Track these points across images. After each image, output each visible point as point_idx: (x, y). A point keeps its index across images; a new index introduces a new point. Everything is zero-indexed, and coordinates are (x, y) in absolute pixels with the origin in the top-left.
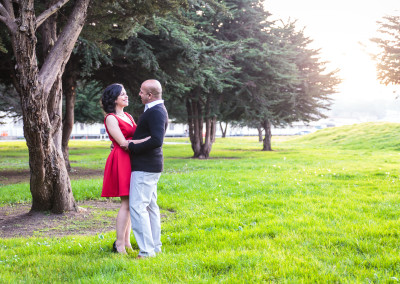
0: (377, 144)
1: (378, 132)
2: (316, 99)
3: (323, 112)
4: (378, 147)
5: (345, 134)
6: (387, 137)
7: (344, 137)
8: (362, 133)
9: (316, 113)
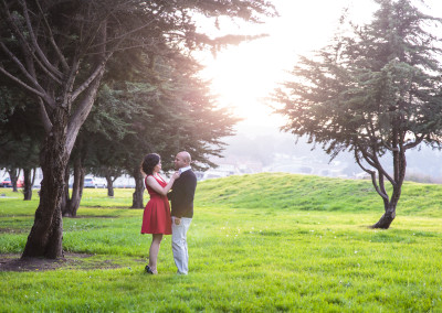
0: (278, 202)
1: (277, 185)
2: (202, 142)
3: (213, 159)
4: (279, 205)
5: (235, 188)
6: (289, 192)
7: (234, 191)
8: (256, 187)
9: (204, 161)
